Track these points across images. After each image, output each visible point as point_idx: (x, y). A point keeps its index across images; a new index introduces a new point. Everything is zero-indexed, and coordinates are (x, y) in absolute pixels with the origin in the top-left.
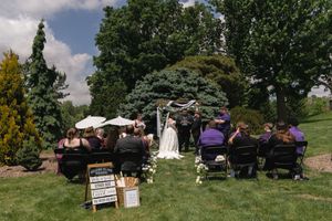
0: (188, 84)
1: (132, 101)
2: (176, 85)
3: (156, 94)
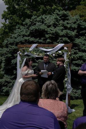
0: (66, 28)
1: (7, 46)
2: (52, 28)
3: (32, 39)
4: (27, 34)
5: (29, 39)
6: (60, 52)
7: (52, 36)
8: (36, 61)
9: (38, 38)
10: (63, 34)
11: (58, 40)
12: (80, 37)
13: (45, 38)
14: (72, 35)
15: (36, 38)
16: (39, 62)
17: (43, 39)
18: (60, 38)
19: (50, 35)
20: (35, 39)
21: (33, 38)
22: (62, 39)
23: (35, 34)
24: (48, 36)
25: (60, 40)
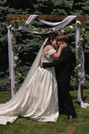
4: (3, 2)
5: (7, 10)
6: (71, 27)
7: (43, 6)
8: (23, 41)
9: (21, 10)
10: (58, 4)
11: (52, 13)
12: (74, 10)
13: (31, 9)
14: (70, 6)
15: (18, 9)
16: (26, 42)
17: (28, 11)
18: (55, 10)
19: (41, 5)
20: (16, 10)
21: (12, 8)
22: (57, 11)
23: (16, 4)
24: (38, 7)
25: (55, 12)
